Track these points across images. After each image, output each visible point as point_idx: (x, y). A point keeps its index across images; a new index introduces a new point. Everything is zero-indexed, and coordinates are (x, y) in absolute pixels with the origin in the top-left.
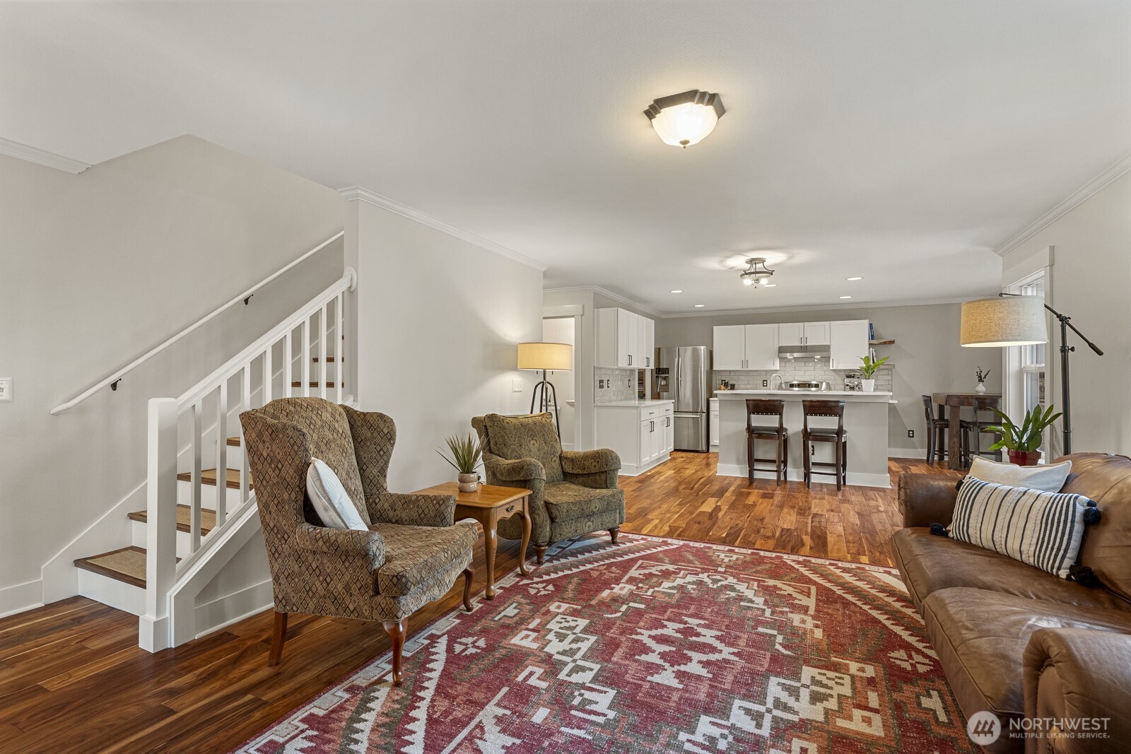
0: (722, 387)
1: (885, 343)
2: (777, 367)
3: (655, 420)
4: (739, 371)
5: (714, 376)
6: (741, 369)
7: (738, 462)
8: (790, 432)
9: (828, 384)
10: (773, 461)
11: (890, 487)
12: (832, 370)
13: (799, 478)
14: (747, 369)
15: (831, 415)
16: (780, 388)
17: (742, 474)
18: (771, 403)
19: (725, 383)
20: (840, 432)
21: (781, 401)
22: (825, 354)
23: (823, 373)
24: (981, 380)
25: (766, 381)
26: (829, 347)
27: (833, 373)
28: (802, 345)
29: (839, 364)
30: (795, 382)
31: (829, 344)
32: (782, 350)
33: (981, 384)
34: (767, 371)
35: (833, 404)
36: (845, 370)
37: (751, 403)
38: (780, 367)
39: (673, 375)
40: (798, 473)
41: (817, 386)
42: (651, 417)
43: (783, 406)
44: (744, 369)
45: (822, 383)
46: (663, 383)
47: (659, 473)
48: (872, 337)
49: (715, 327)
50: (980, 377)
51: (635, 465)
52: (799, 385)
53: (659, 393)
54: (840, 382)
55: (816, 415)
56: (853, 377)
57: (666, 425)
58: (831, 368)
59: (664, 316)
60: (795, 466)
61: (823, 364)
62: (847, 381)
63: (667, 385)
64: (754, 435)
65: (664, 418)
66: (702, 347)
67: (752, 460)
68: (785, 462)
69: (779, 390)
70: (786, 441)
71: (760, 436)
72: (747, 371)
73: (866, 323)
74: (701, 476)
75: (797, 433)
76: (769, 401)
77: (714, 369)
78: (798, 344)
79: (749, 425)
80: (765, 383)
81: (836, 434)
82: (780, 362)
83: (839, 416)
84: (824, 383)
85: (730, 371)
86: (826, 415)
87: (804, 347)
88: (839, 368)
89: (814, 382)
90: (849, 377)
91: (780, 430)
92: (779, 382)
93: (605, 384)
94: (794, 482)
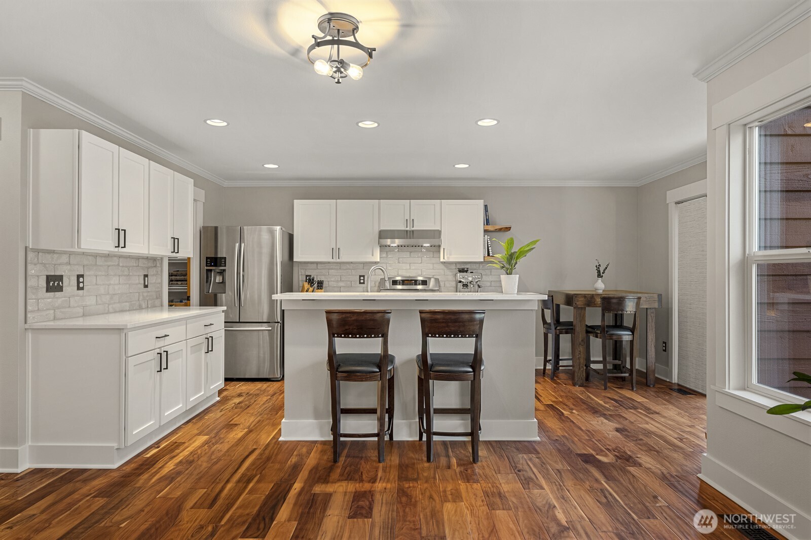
0: (306, 285)
1: (500, 230)
2: (377, 258)
3: (170, 350)
4: (329, 263)
5: (295, 269)
6: (331, 260)
7: (317, 415)
8: (398, 361)
9: (437, 280)
10: (372, 411)
11: (538, 439)
12: (444, 263)
13: (411, 436)
14: (338, 260)
15: (464, 336)
16: (381, 287)
17: (322, 436)
18: (368, 316)
19: (310, 280)
20: (476, 362)
21: (385, 312)
22: (435, 242)
23: (431, 266)
24: (599, 276)
25: (364, 276)
26: (439, 232)
27: (442, 266)
28: (408, 229)
29: (450, 255)
30: (398, 278)
31: (439, 228)
32: (383, 235)
33: (600, 280)
34: (364, 264)
35: (466, 317)
36: (456, 263)
37: (335, 317)
38: (380, 258)
39: (232, 268)
40: (410, 426)
41: (424, 283)
42: (161, 343)
43: (388, 321)
44: (334, 260)
45: (430, 279)
46: (219, 279)
47: (176, 446)
48: (487, 222)
49: (295, 201)
50: (599, 272)
51: (115, 445)
52: (403, 282)
53: (215, 295)
54: (451, 278)
55: (441, 335)
56: (466, 271)
57: (204, 349)
58: (442, 260)
59: (226, 184)
60: (406, 416)
61: (431, 254)
62: (460, 276)
63: (223, 282)
64: (339, 375)
65: (202, 339)
66: (278, 228)
67: (338, 411)
68: (390, 411)
69: (379, 291)
70: (391, 381)
71: (351, 376)
72: (340, 263)
73: (481, 203)
74: (250, 448)
75: (408, 362)
76: (366, 313)
77: (295, 260)
78: (402, 227)
79: (332, 354)
80: (362, 279)
81: (472, 367)
82: (381, 251)
83: (477, 336)
84: (432, 280)
85: (317, 263)
86: (456, 335)
87: (410, 231)
88: (451, 260)
89: (420, 278)
90: (462, 271)
91: (384, 361)
92: (378, 278)
93: (69, 284)
94: (403, 442)
